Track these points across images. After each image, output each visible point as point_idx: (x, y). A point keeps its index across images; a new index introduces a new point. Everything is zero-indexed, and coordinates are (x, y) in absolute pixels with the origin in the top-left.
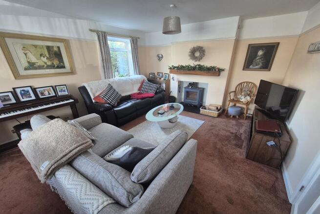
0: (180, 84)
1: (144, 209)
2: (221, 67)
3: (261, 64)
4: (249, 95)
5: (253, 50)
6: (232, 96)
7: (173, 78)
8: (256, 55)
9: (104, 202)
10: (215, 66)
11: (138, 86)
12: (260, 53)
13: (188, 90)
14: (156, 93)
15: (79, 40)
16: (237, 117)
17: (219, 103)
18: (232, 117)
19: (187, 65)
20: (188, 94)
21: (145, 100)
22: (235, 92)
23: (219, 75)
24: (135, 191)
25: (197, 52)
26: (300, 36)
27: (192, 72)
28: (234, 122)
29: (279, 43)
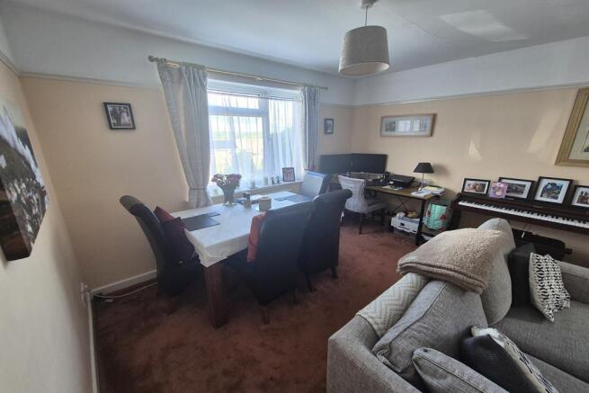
1: (364, 365)
9: (377, 324)
24: (396, 358)
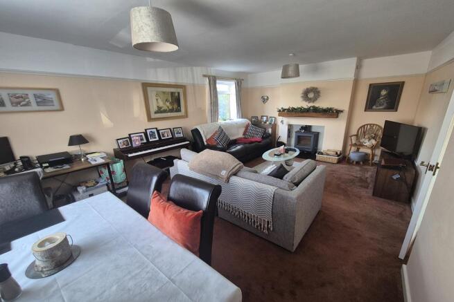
0: (290, 127)
2: (340, 108)
3: (385, 105)
4: (374, 138)
5: (375, 90)
6: (354, 140)
7: (282, 122)
8: (379, 95)
10: (332, 107)
11: (242, 130)
12: (384, 92)
13: (299, 134)
14: (263, 138)
15: (194, 85)
16: (361, 163)
17: (339, 147)
18: (355, 163)
19: (299, 106)
20: (299, 139)
21: (253, 145)
22: (357, 135)
23: (337, 117)
25: (311, 93)
26: (426, 74)
27: (305, 114)
28: (358, 168)
29: (403, 83)
